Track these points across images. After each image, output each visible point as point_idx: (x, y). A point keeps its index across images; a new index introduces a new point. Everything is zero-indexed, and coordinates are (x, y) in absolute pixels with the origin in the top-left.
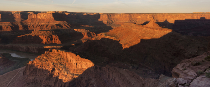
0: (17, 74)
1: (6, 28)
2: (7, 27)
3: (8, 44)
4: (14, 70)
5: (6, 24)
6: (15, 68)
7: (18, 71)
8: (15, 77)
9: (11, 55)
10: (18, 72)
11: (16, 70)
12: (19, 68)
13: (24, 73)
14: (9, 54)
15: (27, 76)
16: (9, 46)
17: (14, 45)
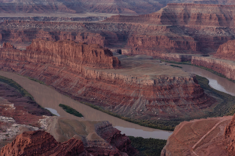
0: (213, 130)
1: (208, 18)
2: (211, 18)
3: (207, 56)
4: (209, 119)
5: (210, 10)
6: (211, 115)
7: (216, 123)
8: (209, 134)
9: (208, 82)
10: (217, 125)
11: (214, 118)
12: (220, 116)
13: (226, 132)
14: (206, 78)
15: (233, 141)
16: (208, 62)
17: (218, 61)
